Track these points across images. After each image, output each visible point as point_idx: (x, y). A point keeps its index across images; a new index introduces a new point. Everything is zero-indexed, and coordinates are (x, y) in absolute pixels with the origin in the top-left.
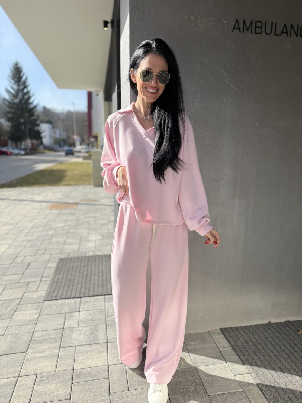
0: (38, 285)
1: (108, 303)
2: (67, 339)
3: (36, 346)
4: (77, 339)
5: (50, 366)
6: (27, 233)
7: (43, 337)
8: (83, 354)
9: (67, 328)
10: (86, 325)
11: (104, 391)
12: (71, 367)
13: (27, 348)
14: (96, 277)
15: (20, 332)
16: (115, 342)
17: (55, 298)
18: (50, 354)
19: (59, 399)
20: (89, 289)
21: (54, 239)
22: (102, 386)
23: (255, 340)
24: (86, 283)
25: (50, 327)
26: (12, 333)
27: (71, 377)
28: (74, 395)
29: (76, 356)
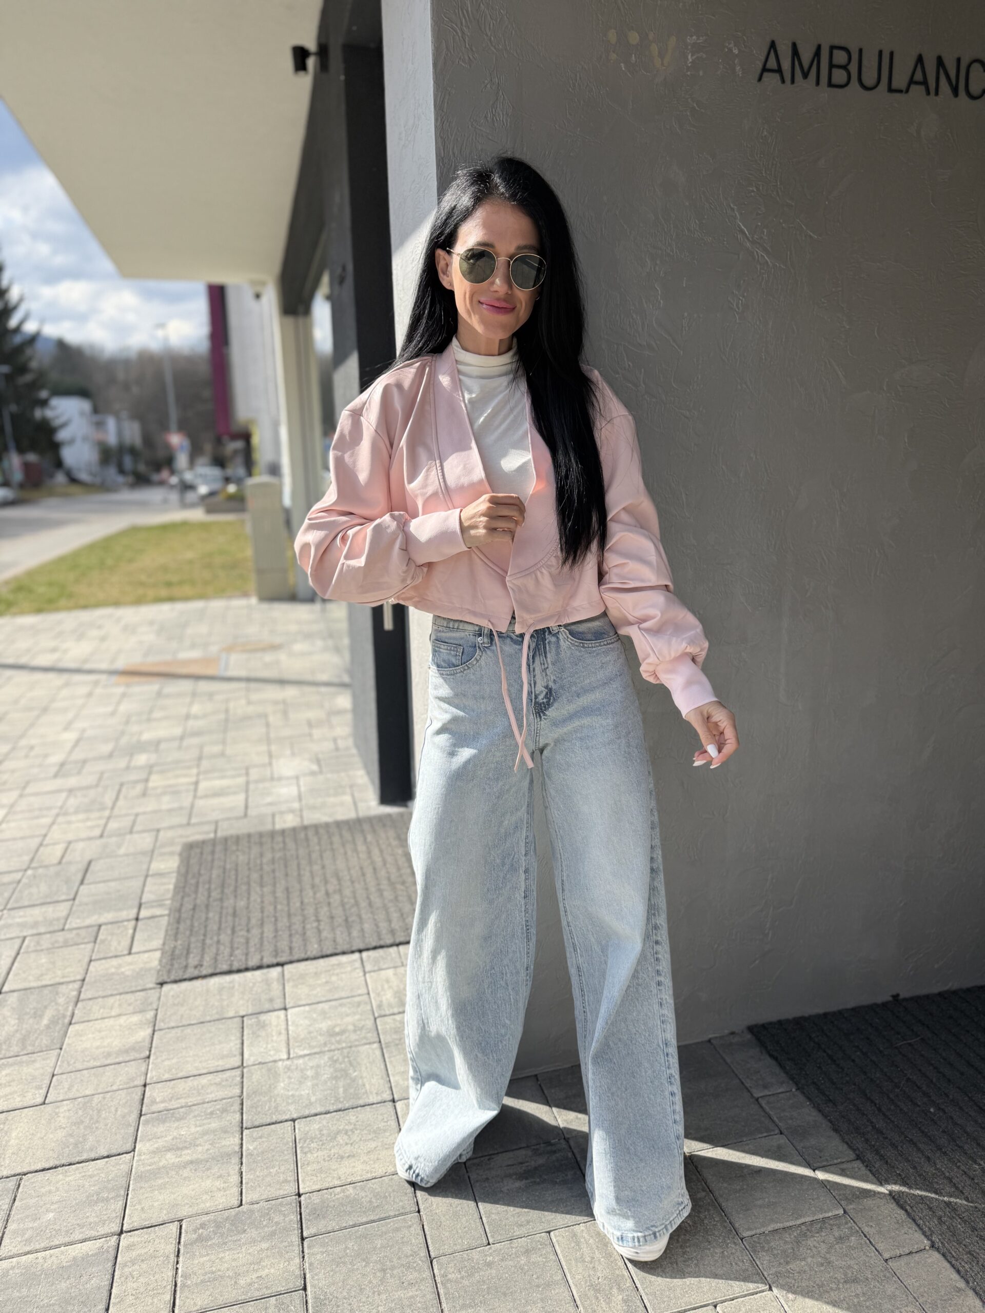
0: (131, 931)
1: (372, 974)
2: (259, 1101)
3: (161, 1129)
4: (293, 1096)
5: (219, 1190)
6: (62, 765)
7: (179, 1099)
8: (322, 1145)
9: (254, 1065)
10: (317, 1050)
11: (410, 1253)
12: (291, 1189)
13: (131, 1139)
15: (100, 1091)
17: (196, 973)
18: (211, 1151)
19: (269, 1291)
20: (304, 934)
21: (156, 781)
22: (403, 1238)
23: (858, 1053)
25: (196, 1065)
26: (71, 1095)
27: (295, 1219)
28: (316, 1275)
29: (298, 1152)
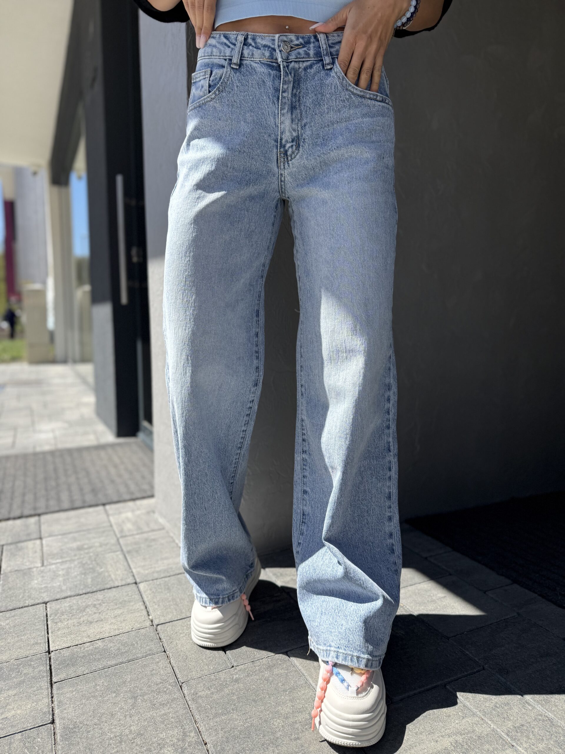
1: (114, 515)
2: (13, 593)
4: (46, 587)
8: (72, 616)
9: (11, 572)
10: (67, 559)
11: (160, 681)
12: (41, 649)
14: (72, 479)
16: (157, 579)
19: (15, 729)
20: (59, 498)
24: (46, 490)
27: (45, 669)
28: (65, 709)
29: (49, 623)
